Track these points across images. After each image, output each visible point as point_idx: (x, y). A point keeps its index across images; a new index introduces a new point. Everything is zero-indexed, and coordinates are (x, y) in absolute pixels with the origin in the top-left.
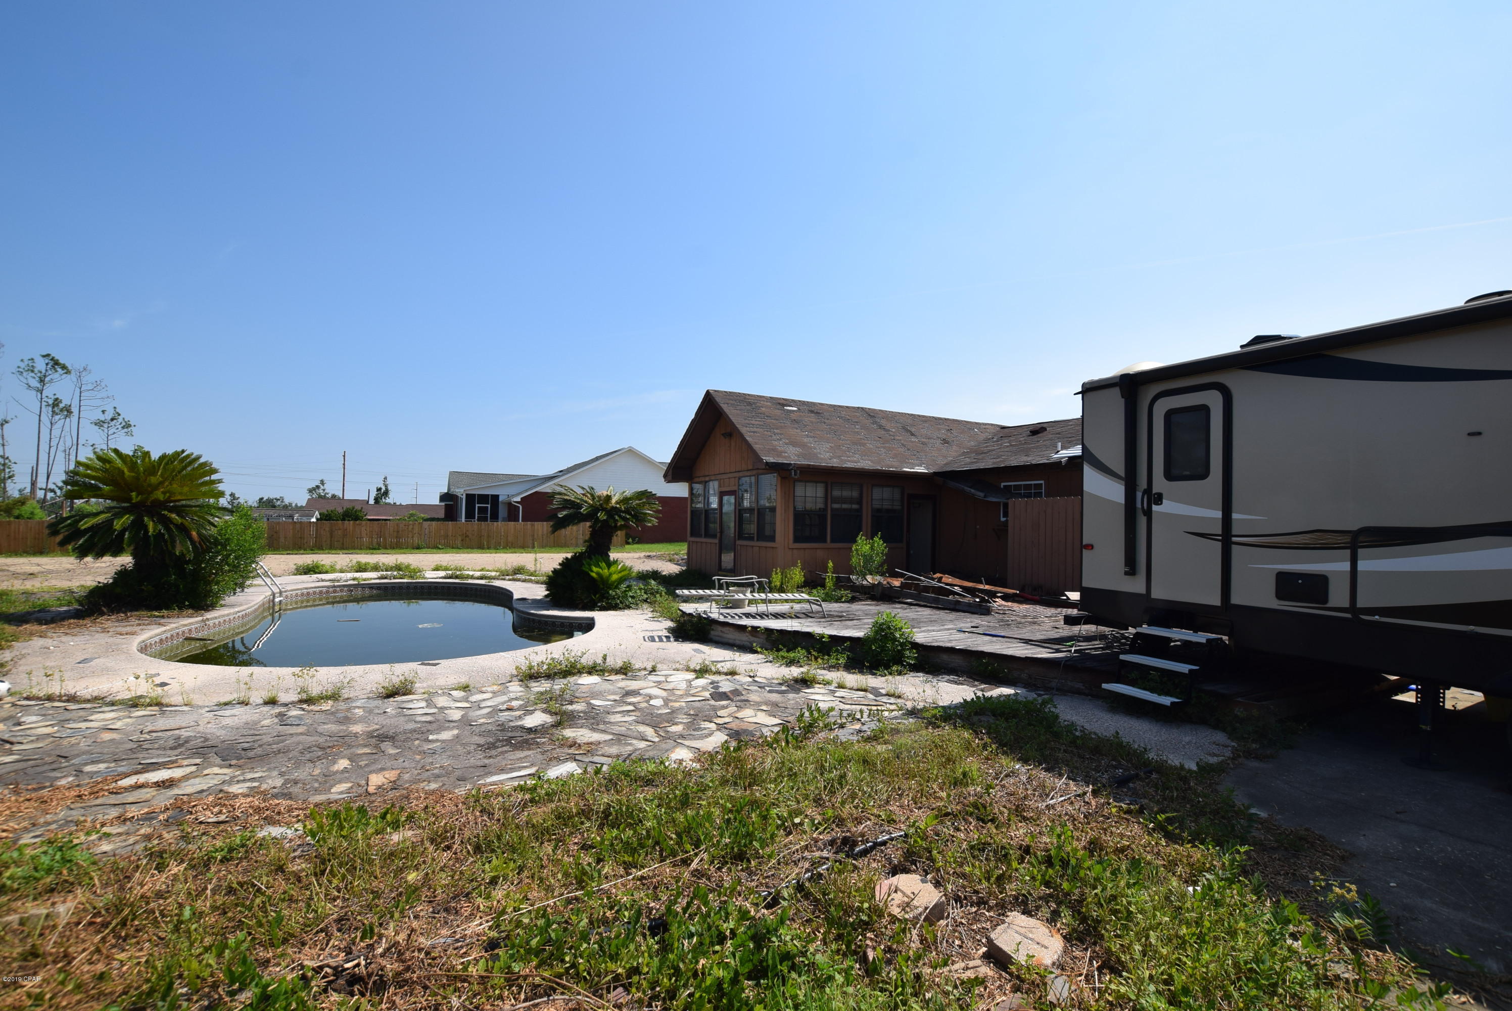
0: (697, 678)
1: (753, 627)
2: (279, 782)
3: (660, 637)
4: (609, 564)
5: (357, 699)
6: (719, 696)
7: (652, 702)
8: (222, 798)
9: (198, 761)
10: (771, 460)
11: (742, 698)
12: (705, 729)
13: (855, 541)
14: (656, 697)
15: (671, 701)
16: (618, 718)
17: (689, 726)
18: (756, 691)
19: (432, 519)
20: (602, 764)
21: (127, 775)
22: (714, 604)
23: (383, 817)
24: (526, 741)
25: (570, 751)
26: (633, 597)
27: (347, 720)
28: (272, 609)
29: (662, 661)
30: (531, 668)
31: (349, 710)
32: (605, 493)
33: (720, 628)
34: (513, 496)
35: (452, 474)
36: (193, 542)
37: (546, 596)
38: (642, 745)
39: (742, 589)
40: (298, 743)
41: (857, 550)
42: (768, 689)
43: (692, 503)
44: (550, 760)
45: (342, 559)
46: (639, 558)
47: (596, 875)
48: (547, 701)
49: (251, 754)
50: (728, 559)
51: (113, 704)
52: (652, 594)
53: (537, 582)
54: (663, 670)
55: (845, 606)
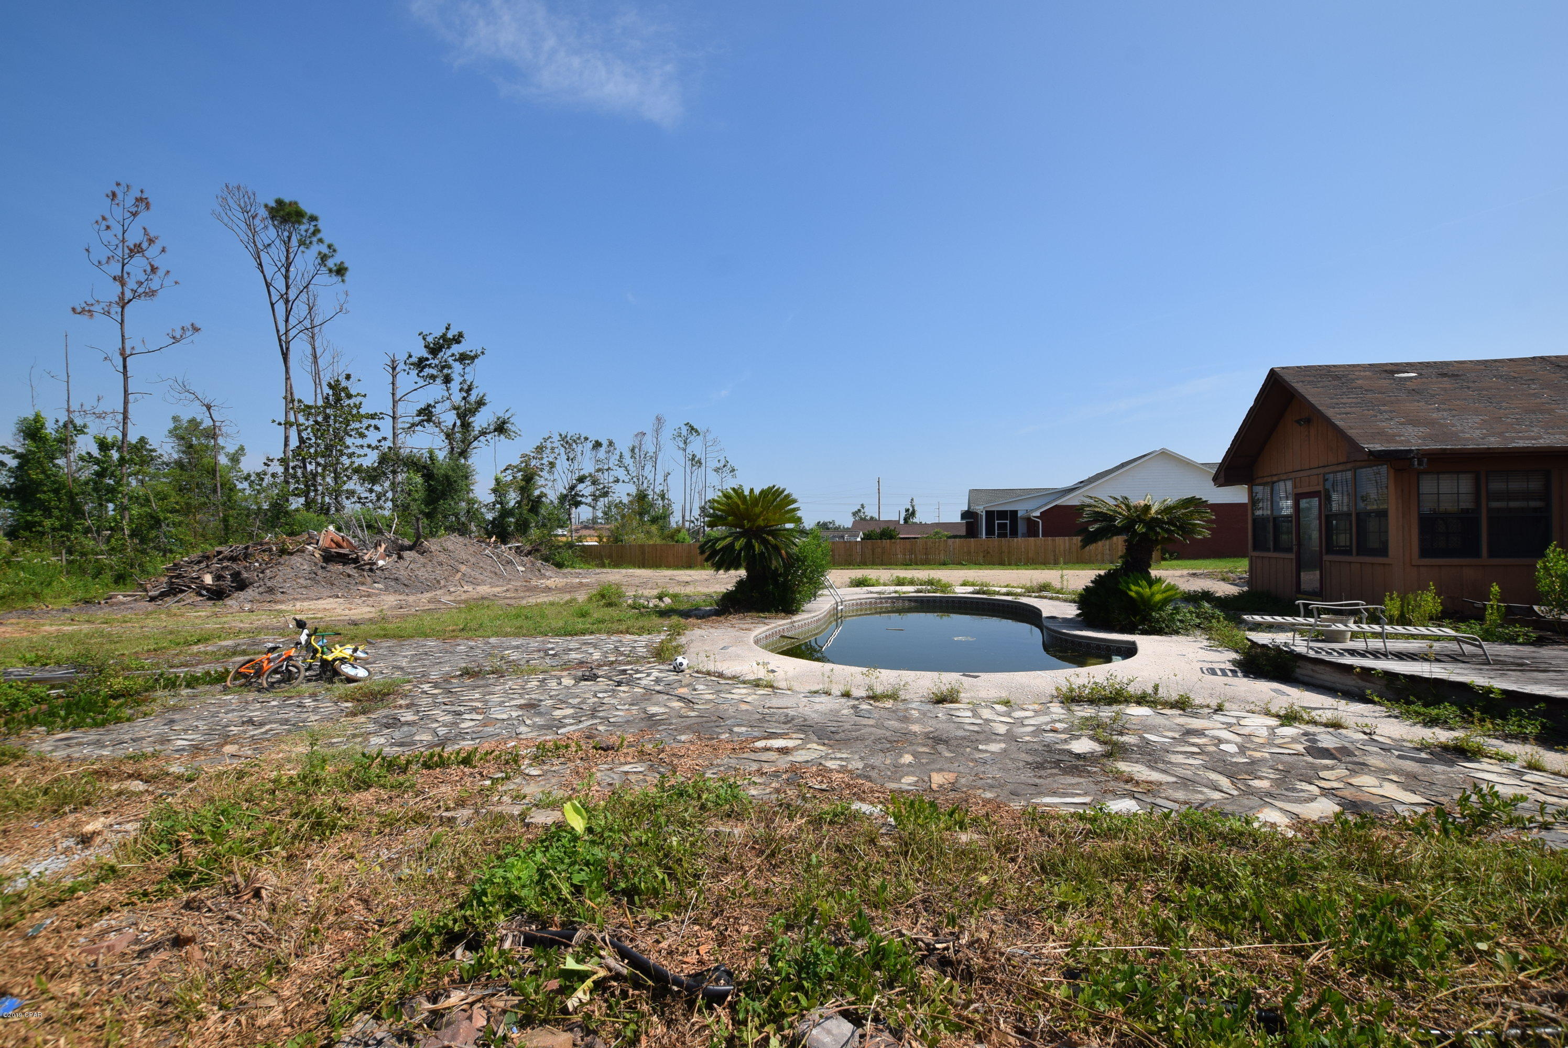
0: (1282, 725)
1: (1362, 668)
2: (860, 765)
3: (1222, 670)
4: (1151, 582)
5: (912, 701)
6: (1316, 751)
7: (1222, 747)
8: (823, 772)
9: (802, 736)
10: (1378, 447)
11: (1355, 759)
12: (1303, 791)
13: (1542, 555)
14: (1228, 742)
15: (1249, 749)
16: (1180, 759)
17: (1277, 783)
18: (1377, 754)
19: (955, 537)
20: (1172, 811)
21: (760, 739)
22: (1297, 636)
23: (951, 815)
24: (1076, 767)
25: (1127, 787)
26: (1181, 621)
27: (905, 719)
28: (836, 616)
29: (1232, 700)
30: (1072, 690)
31: (906, 710)
32: (1142, 503)
33: (1310, 666)
34: (1032, 511)
35: (971, 491)
36: (783, 559)
37: (1078, 615)
38: (1217, 795)
39: (1340, 617)
40: (871, 734)
41: (1546, 568)
42: (1397, 753)
43: (1253, 510)
44: (1105, 792)
45: (884, 574)
46: (1182, 576)
47: (1181, 934)
48: (1094, 728)
49: (837, 737)
50: (1310, 578)
51: (744, 682)
52: (1206, 618)
53: (1065, 601)
54: (1233, 710)
55: (1527, 650)
